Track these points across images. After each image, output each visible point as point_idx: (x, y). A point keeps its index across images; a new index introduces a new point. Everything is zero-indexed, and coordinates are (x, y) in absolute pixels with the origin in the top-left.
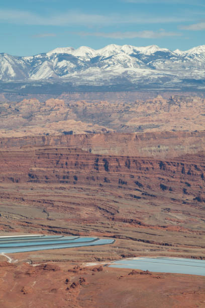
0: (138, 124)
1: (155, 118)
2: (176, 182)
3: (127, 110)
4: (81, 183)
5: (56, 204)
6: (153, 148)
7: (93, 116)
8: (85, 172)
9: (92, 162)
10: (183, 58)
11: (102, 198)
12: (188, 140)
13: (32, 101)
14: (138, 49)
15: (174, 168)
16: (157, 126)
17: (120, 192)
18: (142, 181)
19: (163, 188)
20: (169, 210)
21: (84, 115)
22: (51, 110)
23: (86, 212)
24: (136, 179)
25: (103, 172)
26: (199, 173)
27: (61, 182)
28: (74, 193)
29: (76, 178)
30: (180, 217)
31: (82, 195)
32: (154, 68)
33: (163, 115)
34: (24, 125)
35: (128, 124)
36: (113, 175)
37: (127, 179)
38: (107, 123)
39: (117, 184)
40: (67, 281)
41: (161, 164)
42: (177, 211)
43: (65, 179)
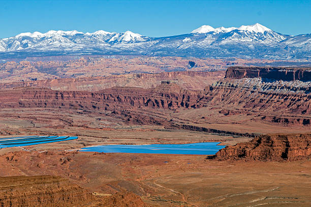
0: (72, 73)
1: (81, 70)
2: (101, 104)
3: (65, 66)
4: (49, 107)
5: (38, 119)
6: (85, 86)
7: (46, 70)
8: (51, 100)
9: (54, 95)
10: (91, 37)
11: (62, 114)
12: (103, 81)
13: (12, 63)
14: (66, 32)
15: (99, 97)
16: (83, 74)
17: (71, 111)
18: (82, 104)
19: (94, 107)
20: (100, 119)
21: (41, 70)
22: (23, 67)
23: (55, 123)
24: (79, 103)
25: (60, 100)
26: (113, 99)
27: (38, 107)
28: (46, 112)
29: (46, 104)
30: (106, 122)
31: (51, 113)
32: (75, 42)
33: (85, 68)
34: (9, 76)
35: (66, 73)
36: (66, 101)
37: (74, 103)
38: (55, 73)
39: (69, 106)
40: (61, 160)
41: (92, 94)
42: (104, 120)
43: (39, 105)
